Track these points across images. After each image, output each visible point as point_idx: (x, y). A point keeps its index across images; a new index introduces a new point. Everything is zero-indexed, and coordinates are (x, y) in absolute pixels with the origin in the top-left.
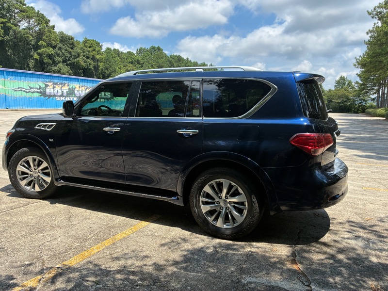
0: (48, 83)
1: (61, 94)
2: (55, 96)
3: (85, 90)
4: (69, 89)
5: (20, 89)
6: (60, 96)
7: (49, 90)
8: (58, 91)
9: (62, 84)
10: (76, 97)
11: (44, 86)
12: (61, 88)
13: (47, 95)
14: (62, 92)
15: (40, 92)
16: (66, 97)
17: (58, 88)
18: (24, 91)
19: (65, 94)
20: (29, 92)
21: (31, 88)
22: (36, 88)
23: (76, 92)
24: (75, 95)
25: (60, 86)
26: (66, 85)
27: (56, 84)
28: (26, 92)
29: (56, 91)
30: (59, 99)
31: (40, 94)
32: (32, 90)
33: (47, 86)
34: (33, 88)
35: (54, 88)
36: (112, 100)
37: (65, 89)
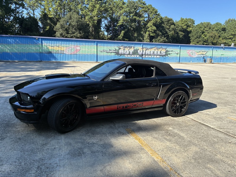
0: (121, 47)
1: (128, 53)
2: (124, 54)
3: (146, 50)
4: (134, 50)
5: (104, 51)
6: (128, 55)
7: (121, 51)
8: (126, 52)
9: (129, 47)
10: (139, 55)
11: (118, 49)
12: (129, 49)
13: (120, 54)
14: (129, 52)
15: (116, 52)
16: (131, 55)
17: (127, 49)
18: (106, 52)
19: (131, 53)
20: (109, 52)
21: (110, 50)
22: (113, 50)
23: (139, 51)
24: (138, 53)
25: (128, 48)
26: (132, 47)
27: (126, 47)
28: (108, 53)
29: (125, 51)
30: (127, 56)
31: (115, 54)
32: (111, 51)
33: (120, 49)
34: (112, 50)
35: (124, 49)
36: (166, 56)
37: (132, 50)
